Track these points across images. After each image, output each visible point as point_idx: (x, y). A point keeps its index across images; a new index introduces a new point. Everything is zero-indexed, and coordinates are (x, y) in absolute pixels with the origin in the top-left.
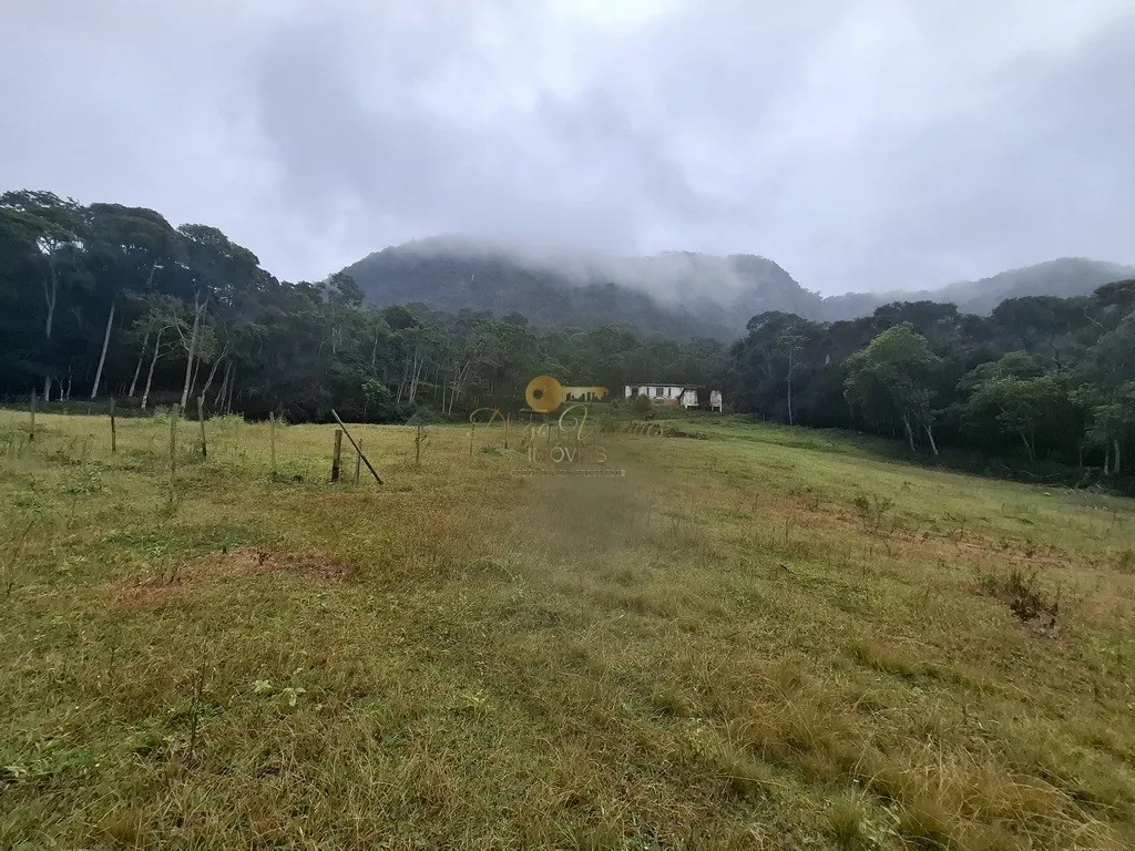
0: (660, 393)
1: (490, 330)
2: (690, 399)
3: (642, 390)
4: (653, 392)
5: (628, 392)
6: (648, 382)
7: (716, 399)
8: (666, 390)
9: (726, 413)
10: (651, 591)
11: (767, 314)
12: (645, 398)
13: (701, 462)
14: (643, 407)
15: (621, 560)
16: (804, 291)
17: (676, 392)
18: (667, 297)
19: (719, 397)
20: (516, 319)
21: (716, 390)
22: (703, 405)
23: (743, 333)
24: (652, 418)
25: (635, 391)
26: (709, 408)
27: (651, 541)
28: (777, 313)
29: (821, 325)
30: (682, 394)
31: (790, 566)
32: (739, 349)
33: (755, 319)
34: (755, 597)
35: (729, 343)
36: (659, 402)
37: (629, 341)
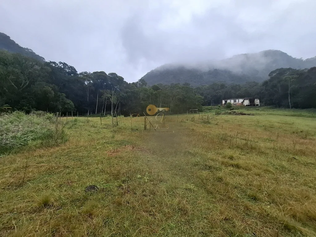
0: (235, 101)
1: (180, 88)
2: (247, 102)
3: (228, 101)
4: (232, 101)
5: (224, 102)
6: (230, 98)
7: (257, 102)
8: (237, 100)
9: (261, 106)
10: (241, 162)
11: (277, 70)
12: (230, 104)
13: (253, 123)
14: (229, 106)
15: (229, 152)
16: (294, 59)
17: (241, 101)
18: (237, 70)
19: (258, 101)
20: (187, 84)
21: (257, 98)
22: (252, 104)
23: (267, 78)
24: (233, 109)
25: (226, 102)
26: (254, 105)
27: (238, 147)
28: (282, 68)
29: (303, 70)
30: (244, 101)
31: (296, 157)
32: (266, 83)
33: (272, 72)
34: (283, 167)
35: (261, 82)
36: (235, 104)
37: (223, 86)
